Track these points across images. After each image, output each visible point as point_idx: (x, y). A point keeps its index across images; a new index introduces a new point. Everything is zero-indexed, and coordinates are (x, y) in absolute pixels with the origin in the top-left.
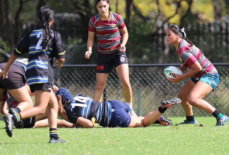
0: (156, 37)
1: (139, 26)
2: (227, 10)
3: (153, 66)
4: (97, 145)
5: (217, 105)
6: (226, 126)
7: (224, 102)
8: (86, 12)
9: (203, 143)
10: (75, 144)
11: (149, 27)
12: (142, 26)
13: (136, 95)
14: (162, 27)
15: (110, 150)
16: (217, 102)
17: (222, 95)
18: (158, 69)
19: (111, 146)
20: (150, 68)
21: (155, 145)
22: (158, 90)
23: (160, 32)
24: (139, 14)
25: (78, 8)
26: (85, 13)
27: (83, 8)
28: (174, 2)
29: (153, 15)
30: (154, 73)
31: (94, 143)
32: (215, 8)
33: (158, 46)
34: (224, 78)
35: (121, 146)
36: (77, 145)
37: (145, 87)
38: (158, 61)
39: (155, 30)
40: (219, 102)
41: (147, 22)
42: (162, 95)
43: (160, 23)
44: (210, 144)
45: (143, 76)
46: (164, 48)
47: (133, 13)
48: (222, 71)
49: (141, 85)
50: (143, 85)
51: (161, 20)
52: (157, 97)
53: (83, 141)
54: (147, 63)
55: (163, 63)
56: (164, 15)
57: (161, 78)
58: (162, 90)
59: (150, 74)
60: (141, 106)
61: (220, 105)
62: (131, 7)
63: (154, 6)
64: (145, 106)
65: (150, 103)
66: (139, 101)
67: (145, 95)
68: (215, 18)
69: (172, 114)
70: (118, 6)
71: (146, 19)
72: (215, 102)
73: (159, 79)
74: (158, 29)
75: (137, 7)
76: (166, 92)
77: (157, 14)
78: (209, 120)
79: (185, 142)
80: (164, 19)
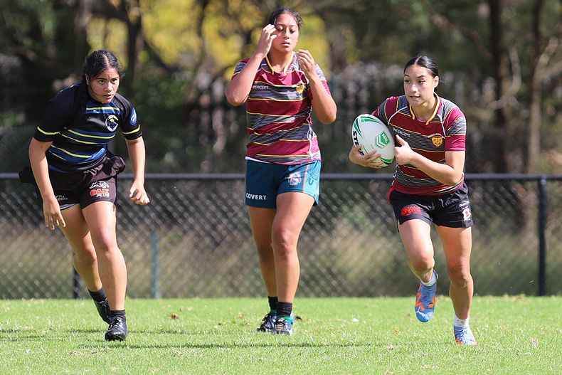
0: (194, 112)
1: (156, 86)
2: (359, 51)
3: (188, 180)
4: (58, 361)
5: (334, 270)
6: (355, 320)
7: (350, 264)
8: (34, 51)
9: (302, 359)
10: (8, 356)
11: (179, 88)
12: (164, 86)
13: (148, 247)
14: (210, 90)
15: (87, 374)
16: (334, 263)
17: (346, 249)
18: (198, 186)
19: (91, 363)
20: (180, 184)
21: (191, 362)
22: (198, 235)
23: (205, 100)
24: (155, 57)
25: (16, 43)
26: (31, 55)
27: (27, 42)
28: (237, 32)
29: (187, 62)
30: (191, 196)
31: (51, 356)
32: (331, 47)
33: (199, 133)
34: (351, 207)
35: (113, 364)
36: (11, 359)
37: (170, 227)
38: (199, 169)
39: (191, 96)
40: (340, 264)
41: (174, 78)
42: (208, 247)
43: (203, 80)
44: (318, 360)
45: (164, 202)
46: (212, 137)
47: (142, 56)
48: (348, 193)
49: (159, 222)
50: (164, 222)
51: (208, 72)
52: (196, 252)
53: (24, 351)
54: (173, 171)
55: (211, 172)
56: (213, 63)
57: (207, 207)
58: (209, 234)
59: (181, 196)
60: (158, 271)
61: (340, 272)
62: (139, 42)
63: (192, 41)
64: (170, 271)
65: (181, 265)
66: (154, 259)
67: (169, 246)
68: (332, 69)
69: (231, 290)
70: (107, 40)
71: (171, 71)
72: (328, 264)
73: (202, 208)
74: (200, 93)
75: (152, 44)
76: (218, 239)
77: (197, 59)
78: (317, 306)
79: (260, 356)
80: (215, 70)
